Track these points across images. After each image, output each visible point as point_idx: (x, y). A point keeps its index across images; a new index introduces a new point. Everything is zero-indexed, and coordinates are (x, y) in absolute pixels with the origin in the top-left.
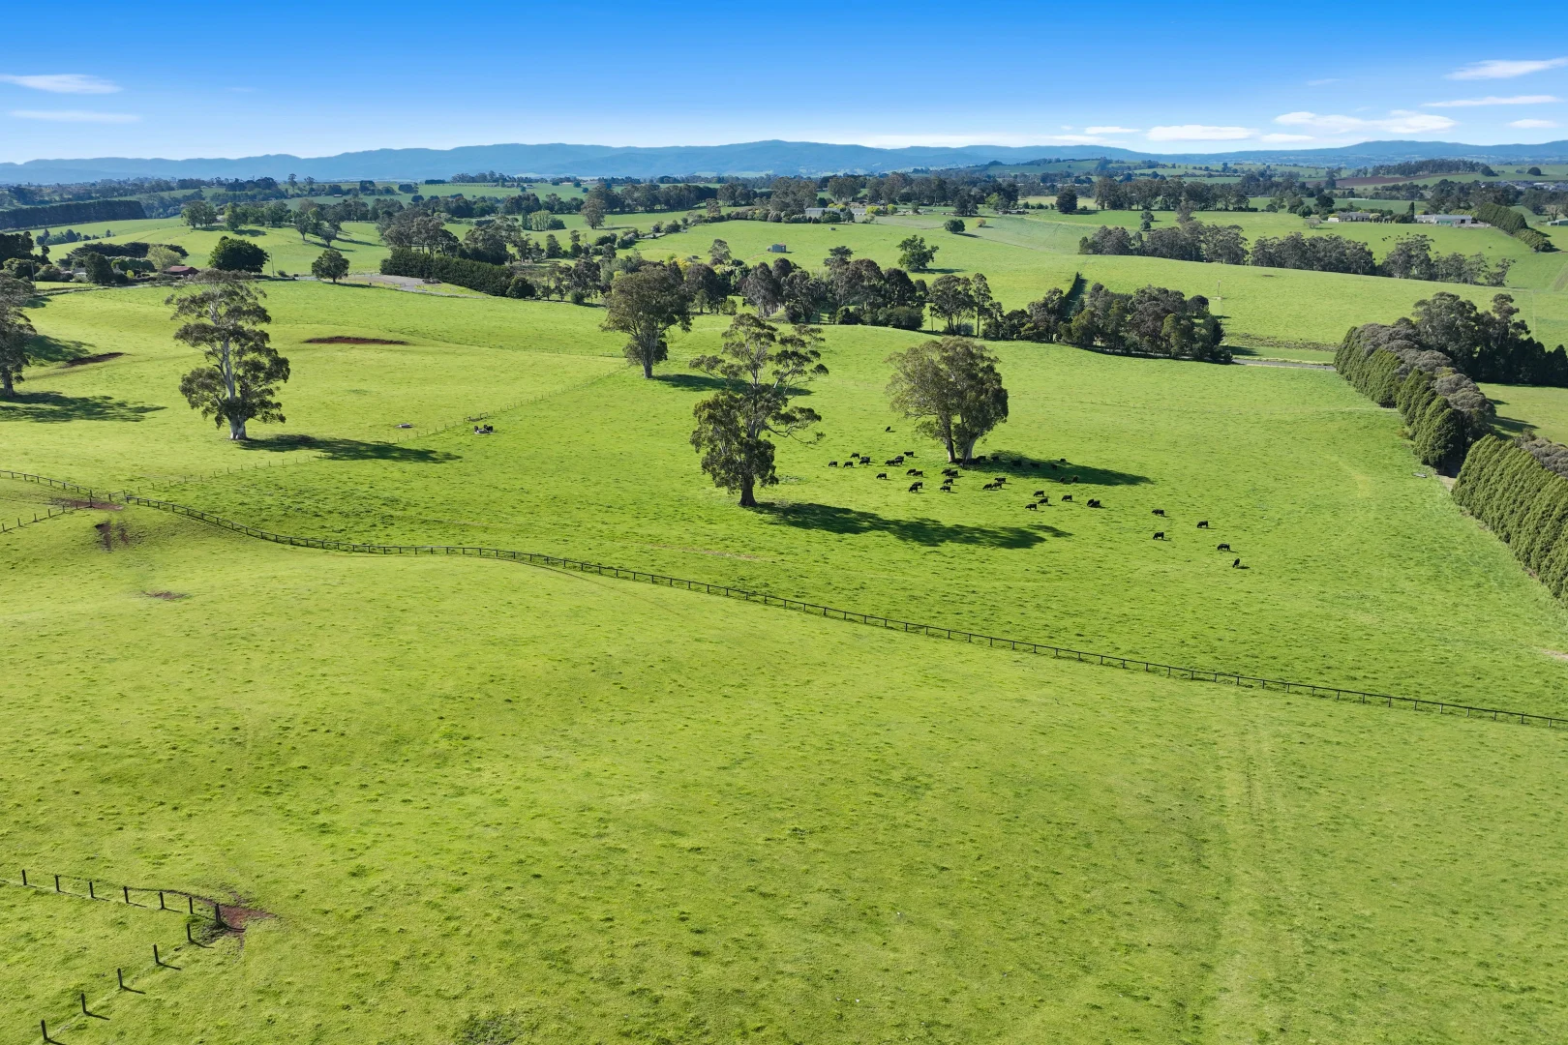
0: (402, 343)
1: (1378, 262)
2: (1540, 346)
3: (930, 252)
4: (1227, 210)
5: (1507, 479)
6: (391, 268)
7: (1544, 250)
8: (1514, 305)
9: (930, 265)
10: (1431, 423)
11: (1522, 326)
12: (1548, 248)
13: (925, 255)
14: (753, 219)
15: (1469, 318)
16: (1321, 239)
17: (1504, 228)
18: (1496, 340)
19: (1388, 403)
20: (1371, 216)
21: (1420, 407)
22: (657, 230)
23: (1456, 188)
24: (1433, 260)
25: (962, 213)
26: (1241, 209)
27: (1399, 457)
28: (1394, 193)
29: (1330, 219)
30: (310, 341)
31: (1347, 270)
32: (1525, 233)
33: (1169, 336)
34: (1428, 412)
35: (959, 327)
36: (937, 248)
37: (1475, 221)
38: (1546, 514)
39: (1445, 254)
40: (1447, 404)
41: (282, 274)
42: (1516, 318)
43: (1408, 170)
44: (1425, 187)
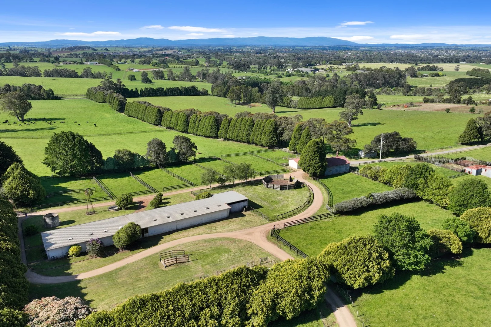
1: (79, 75)
2: (128, 89)
4: (27, 62)
5: (134, 108)
7: (118, 70)
8: (121, 81)
10: (116, 104)
11: (123, 85)
12: (119, 70)
15: (112, 84)
16: (62, 69)
17: (107, 65)
18: (119, 89)
19: (104, 102)
20: (72, 63)
21: (112, 100)
23: (88, 54)
24: (93, 73)
26: (31, 62)
27: (111, 111)
28: (71, 56)
29: (60, 64)
31: (72, 77)
32: (113, 66)
33: (43, 94)
34: (115, 101)
37: (99, 63)
38: (143, 110)
39: (96, 72)
40: (118, 99)
42: (122, 84)
43: (71, 49)
44: (79, 54)
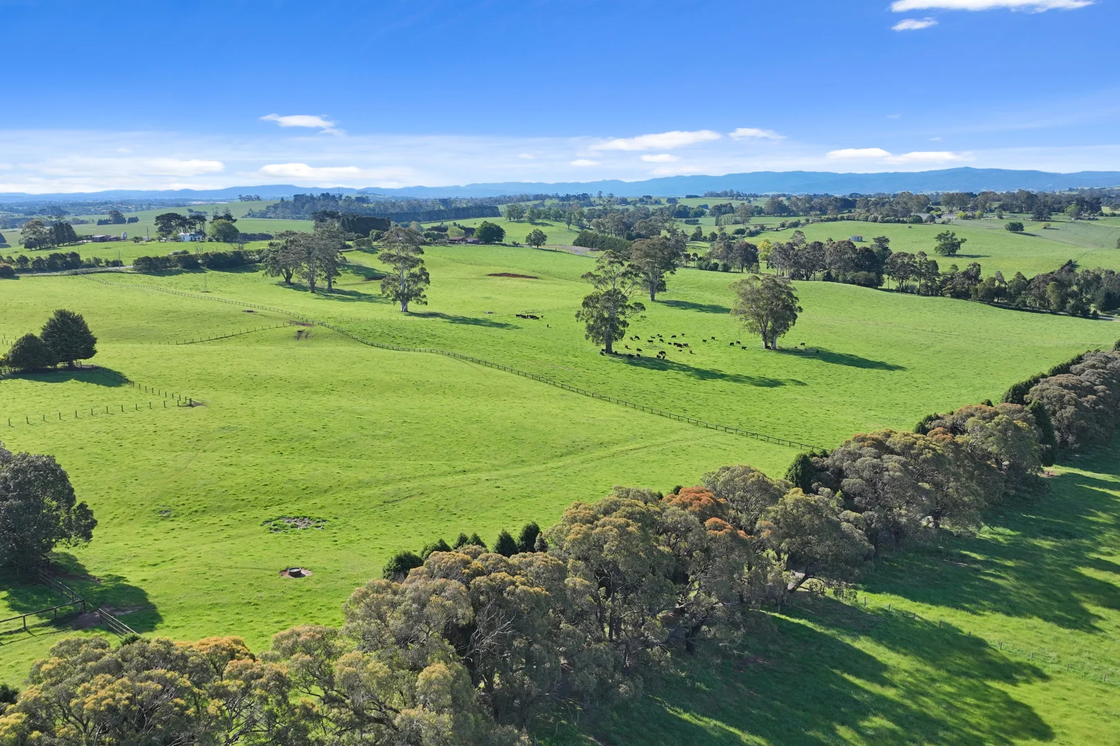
0: (536, 278)
3: (959, 243)
6: (578, 243)
9: (958, 252)
13: (953, 245)
14: (858, 220)
22: (783, 225)
25: (1039, 218)
30: (490, 275)
35: (907, 287)
36: (966, 240)
41: (514, 243)
